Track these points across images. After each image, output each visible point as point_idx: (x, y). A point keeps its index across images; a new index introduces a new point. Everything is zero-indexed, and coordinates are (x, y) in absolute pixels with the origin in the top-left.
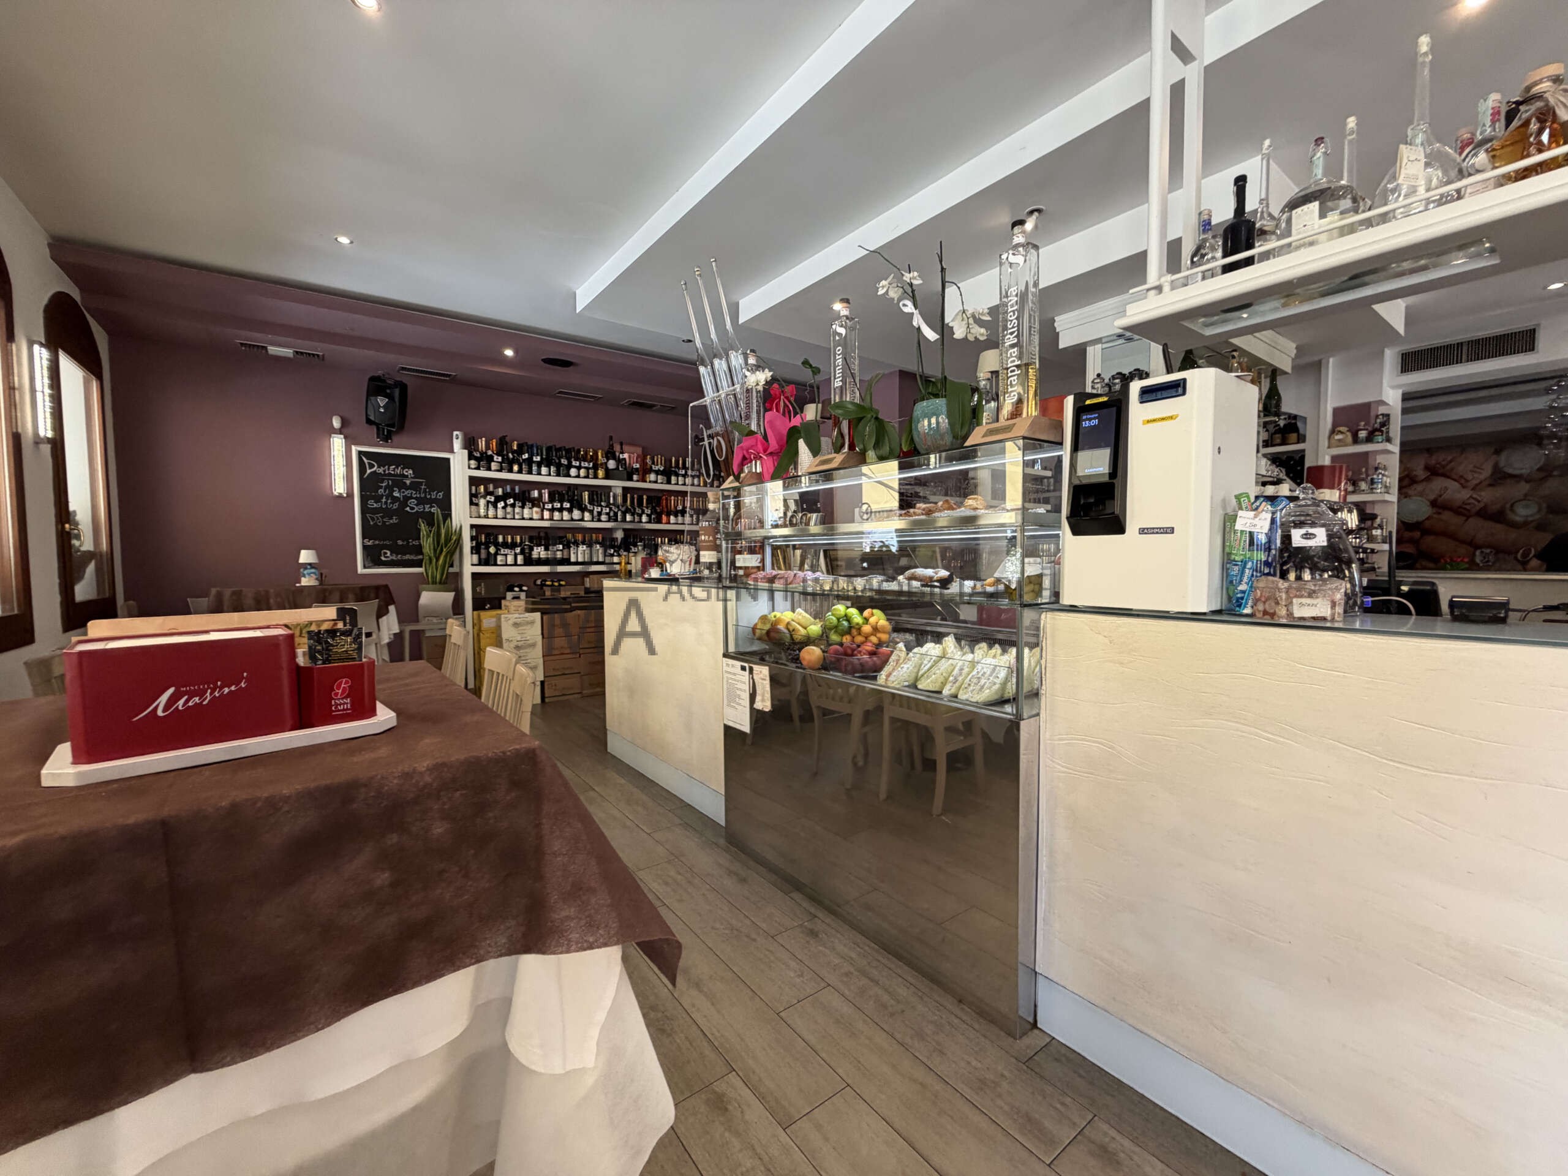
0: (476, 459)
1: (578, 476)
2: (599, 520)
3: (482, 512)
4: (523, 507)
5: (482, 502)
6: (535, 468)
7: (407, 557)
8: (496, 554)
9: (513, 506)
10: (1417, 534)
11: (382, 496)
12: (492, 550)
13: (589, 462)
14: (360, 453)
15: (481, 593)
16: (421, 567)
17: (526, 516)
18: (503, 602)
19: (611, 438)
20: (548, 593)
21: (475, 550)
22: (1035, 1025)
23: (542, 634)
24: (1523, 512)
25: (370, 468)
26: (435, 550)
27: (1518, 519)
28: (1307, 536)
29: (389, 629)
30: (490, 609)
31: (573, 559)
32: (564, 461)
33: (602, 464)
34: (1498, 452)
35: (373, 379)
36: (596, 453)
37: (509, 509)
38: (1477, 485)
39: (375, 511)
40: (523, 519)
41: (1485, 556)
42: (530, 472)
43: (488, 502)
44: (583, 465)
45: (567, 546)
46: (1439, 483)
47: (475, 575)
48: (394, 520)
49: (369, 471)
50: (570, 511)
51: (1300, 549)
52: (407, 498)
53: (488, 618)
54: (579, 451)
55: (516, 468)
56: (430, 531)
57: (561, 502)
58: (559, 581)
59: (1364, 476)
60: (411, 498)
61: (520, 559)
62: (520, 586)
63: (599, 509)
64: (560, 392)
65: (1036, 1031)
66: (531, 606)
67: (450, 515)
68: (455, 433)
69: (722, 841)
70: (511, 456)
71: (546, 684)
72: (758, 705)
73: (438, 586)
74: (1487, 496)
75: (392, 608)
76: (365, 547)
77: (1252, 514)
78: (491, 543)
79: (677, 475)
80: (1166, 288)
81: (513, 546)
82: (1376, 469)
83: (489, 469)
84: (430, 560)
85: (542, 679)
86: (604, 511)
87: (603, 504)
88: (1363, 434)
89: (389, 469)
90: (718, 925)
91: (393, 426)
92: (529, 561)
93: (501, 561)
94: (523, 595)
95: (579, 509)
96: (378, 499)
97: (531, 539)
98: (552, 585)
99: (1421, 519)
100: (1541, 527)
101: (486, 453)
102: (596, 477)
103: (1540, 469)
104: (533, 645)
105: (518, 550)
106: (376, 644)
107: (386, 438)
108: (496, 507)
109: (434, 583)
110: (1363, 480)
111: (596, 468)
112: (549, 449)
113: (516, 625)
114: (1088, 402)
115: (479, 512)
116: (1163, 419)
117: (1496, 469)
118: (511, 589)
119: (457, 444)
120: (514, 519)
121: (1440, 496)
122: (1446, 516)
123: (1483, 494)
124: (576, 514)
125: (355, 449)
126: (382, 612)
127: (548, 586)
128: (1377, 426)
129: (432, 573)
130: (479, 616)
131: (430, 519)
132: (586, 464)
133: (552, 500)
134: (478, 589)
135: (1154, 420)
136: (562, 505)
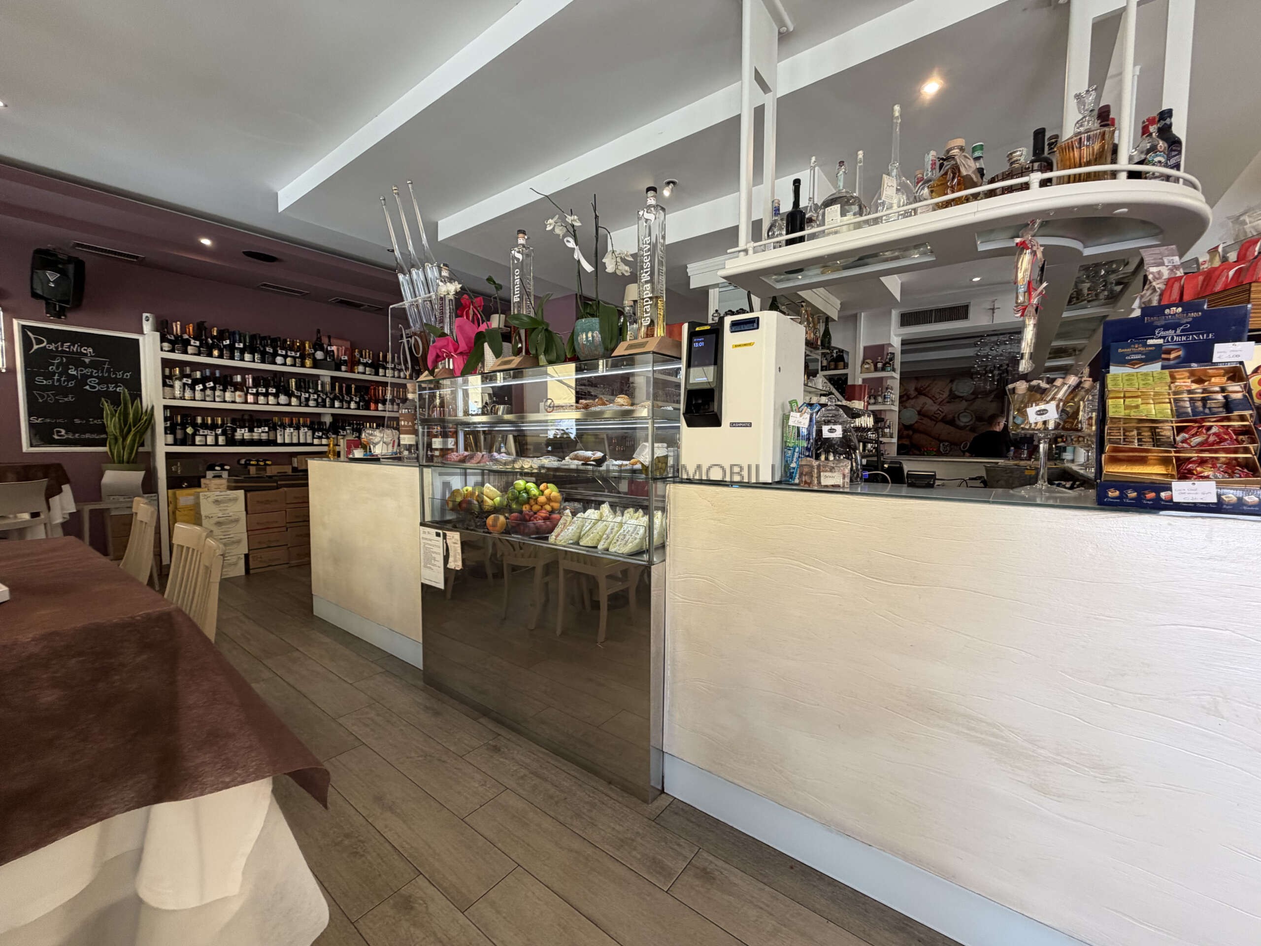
0: (169, 341)
1: (285, 364)
2: (307, 405)
3: (178, 393)
4: (224, 390)
5: (178, 384)
6: (237, 354)
7: (87, 436)
8: (194, 435)
9: (213, 389)
10: (911, 433)
11: (54, 374)
12: (190, 430)
13: (296, 352)
14: (24, 328)
15: (176, 472)
16: (106, 446)
17: (227, 399)
18: (203, 481)
19: (319, 331)
20: (253, 470)
21: (168, 430)
22: (662, 791)
23: (246, 510)
24: (964, 420)
25: (37, 344)
26: (121, 430)
27: (962, 424)
28: (832, 431)
29: (63, 509)
30: (187, 487)
31: (279, 441)
32: (269, 350)
33: (309, 354)
34: (952, 381)
35: (38, 252)
36: (303, 344)
37: (208, 392)
38: (941, 402)
39: (46, 388)
40: (225, 401)
41: (945, 447)
42: (232, 358)
43: (184, 384)
44: (289, 353)
45: (273, 428)
46: (923, 399)
47: (168, 455)
48: (70, 398)
49: (35, 347)
50: (276, 396)
51: (828, 440)
52: (85, 377)
53: (185, 497)
54: (285, 341)
55: (216, 353)
56: (116, 411)
57: (267, 387)
58: (265, 461)
59: (880, 393)
60: (91, 376)
61: (221, 440)
62: (222, 467)
63: (307, 395)
64: (265, 285)
65: (663, 795)
66: (234, 484)
67: (140, 396)
68: (145, 315)
69: (421, 683)
70: (210, 341)
71: (250, 556)
72: (451, 565)
73: (125, 464)
74: (947, 408)
75: (66, 488)
76: (31, 425)
77: (799, 414)
78: (188, 424)
79: (385, 368)
80: (751, 252)
81: (213, 427)
82: (887, 389)
83: (185, 352)
84: (116, 439)
85: (247, 552)
86: (312, 397)
87: (310, 390)
88: (880, 365)
89: (62, 346)
90: (413, 755)
91: (67, 302)
92: (231, 442)
93: (200, 441)
94: (225, 474)
95: (285, 395)
96: (49, 376)
97: (234, 421)
98: (258, 465)
99: (912, 423)
100: (973, 429)
101: (181, 336)
102: (303, 365)
103: (973, 393)
104: (237, 521)
105: (219, 431)
106: (45, 524)
107: (59, 314)
108: (193, 389)
109: (121, 461)
110: (880, 396)
111: (303, 357)
112: (253, 337)
113: (217, 502)
114: (697, 329)
115: (174, 394)
116: (745, 345)
117: (951, 391)
118: (211, 468)
119: (147, 327)
120: (214, 401)
121: (923, 408)
122: (926, 421)
123: (944, 407)
124: (283, 399)
125: (16, 324)
126: (53, 491)
127: (253, 465)
128: (887, 360)
129: (119, 452)
130: (175, 494)
131: (115, 400)
132: (293, 354)
133: (256, 384)
134: (173, 469)
135: (740, 346)
136: (267, 390)
